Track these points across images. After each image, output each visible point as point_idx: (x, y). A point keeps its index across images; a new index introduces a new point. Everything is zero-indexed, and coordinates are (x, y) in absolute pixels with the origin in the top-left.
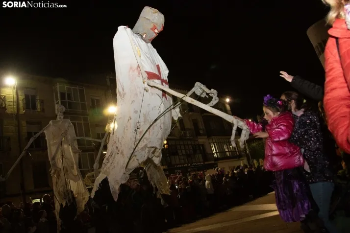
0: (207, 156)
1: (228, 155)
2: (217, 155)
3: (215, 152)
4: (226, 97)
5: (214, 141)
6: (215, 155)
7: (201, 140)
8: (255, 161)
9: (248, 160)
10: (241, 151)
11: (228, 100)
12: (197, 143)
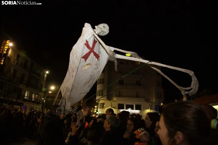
0: (21, 96)
1: (33, 100)
2: (27, 98)
3: (26, 96)
4: (47, 70)
5: (29, 90)
6: (26, 98)
7: (22, 86)
8: (45, 110)
9: (42, 107)
10: (41, 101)
11: (47, 72)
12: (18, 87)
